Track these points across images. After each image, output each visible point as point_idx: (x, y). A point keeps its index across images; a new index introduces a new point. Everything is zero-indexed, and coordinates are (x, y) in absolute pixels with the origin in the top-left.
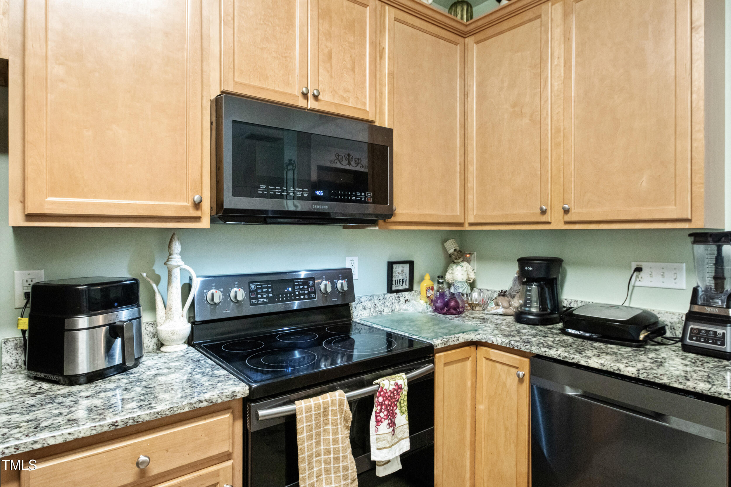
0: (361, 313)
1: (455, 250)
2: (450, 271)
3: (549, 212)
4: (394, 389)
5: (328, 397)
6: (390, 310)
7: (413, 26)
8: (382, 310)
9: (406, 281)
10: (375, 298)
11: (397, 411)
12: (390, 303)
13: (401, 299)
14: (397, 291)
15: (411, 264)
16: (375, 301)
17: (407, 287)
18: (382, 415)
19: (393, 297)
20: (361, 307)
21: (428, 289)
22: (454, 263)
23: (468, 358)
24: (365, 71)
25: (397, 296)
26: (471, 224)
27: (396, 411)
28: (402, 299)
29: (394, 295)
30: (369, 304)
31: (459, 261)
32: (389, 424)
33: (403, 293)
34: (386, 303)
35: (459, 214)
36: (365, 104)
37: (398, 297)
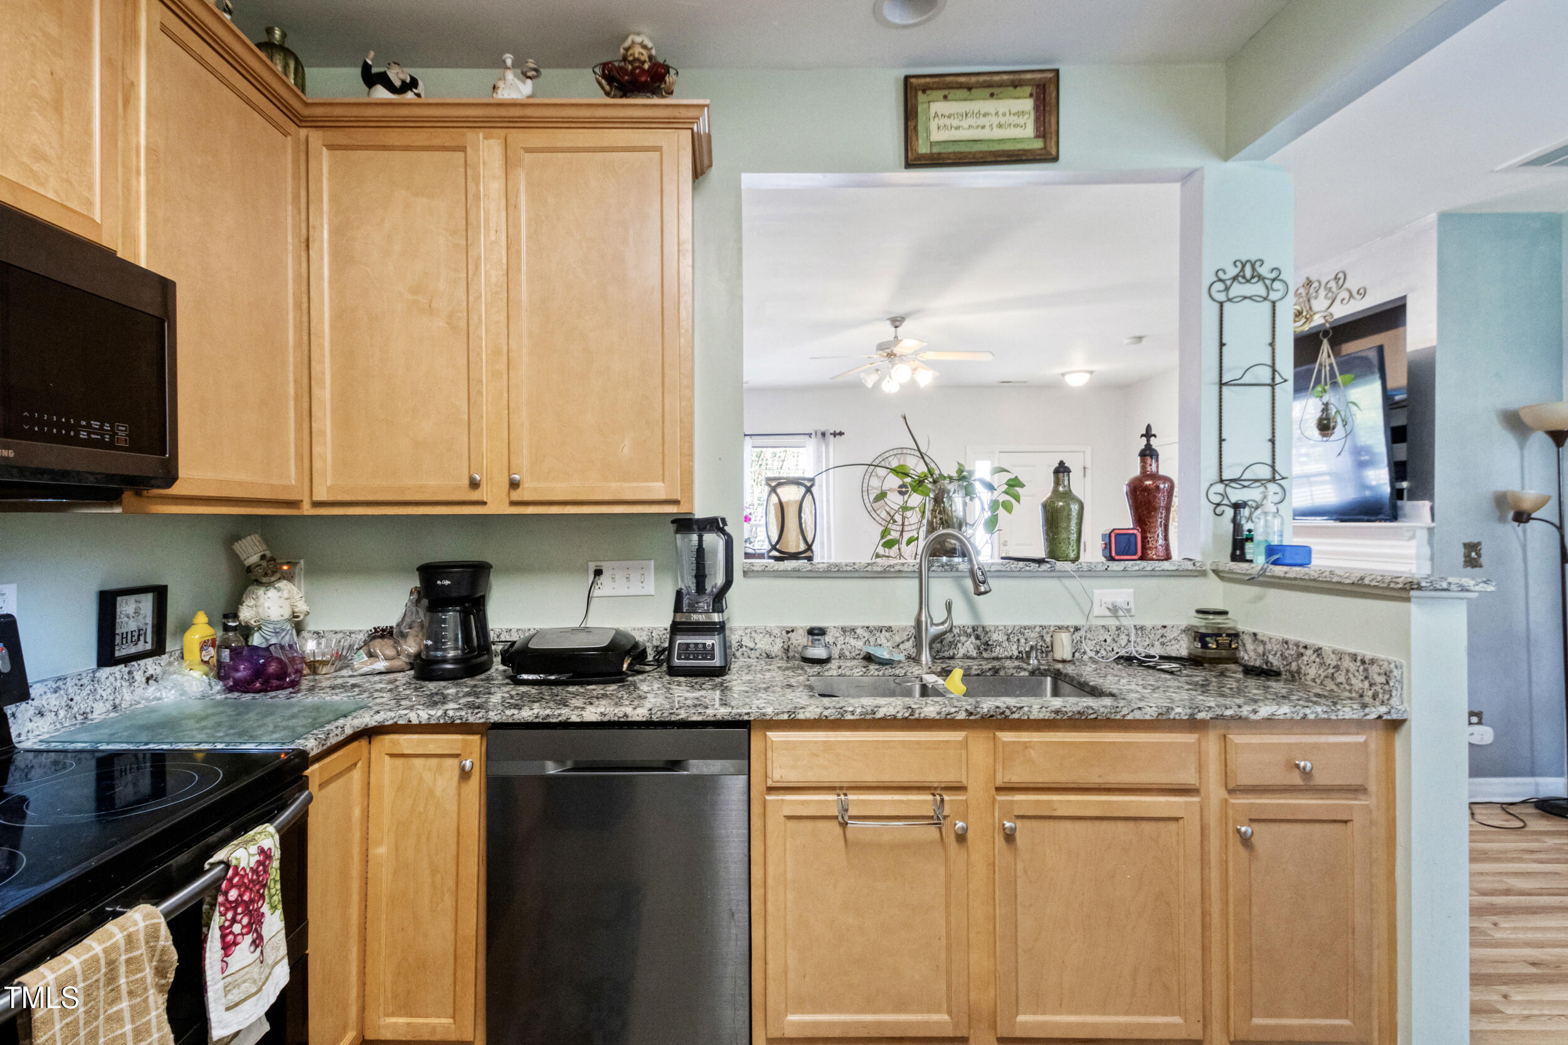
0: (30, 726)
1: (263, 557)
2: (249, 602)
3: (484, 485)
4: (259, 863)
5: (113, 932)
6: (109, 705)
7: (201, 61)
8: (88, 710)
9: (145, 634)
10: (70, 683)
11: (265, 909)
12: (109, 691)
13: (137, 677)
14: (127, 660)
15: (160, 594)
16: (70, 690)
17: (149, 647)
18: (237, 928)
19: (118, 675)
20: (32, 711)
21: (204, 646)
22: (258, 583)
23: (355, 764)
24: (89, 120)
25: (127, 669)
26: (316, 504)
27: (262, 910)
28: (139, 677)
29: (119, 670)
30: (54, 701)
31: (273, 579)
32: (254, 942)
33: (142, 662)
34: (100, 691)
35: (293, 482)
36: (90, 204)
37: (130, 673)
